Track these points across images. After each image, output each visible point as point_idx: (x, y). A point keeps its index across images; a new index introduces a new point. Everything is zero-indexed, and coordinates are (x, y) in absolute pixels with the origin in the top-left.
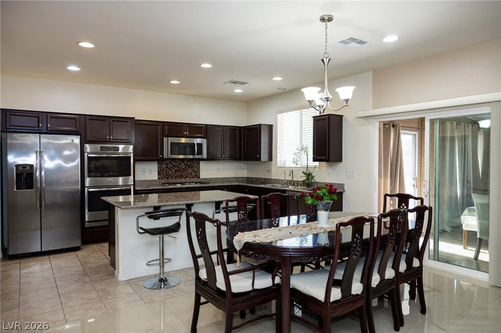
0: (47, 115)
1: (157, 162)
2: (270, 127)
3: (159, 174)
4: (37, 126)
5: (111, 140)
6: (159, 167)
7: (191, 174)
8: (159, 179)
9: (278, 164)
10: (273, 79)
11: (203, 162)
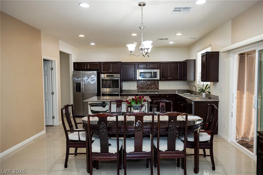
6: (137, 84)
7: (154, 88)
10: (177, 34)
11: (159, 81)
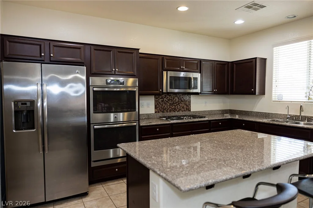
0: (50, 43)
1: (154, 96)
2: (264, 61)
3: (156, 108)
4: (39, 55)
5: (117, 73)
6: (155, 101)
7: (183, 108)
8: (156, 112)
9: (273, 98)
11: (194, 95)
